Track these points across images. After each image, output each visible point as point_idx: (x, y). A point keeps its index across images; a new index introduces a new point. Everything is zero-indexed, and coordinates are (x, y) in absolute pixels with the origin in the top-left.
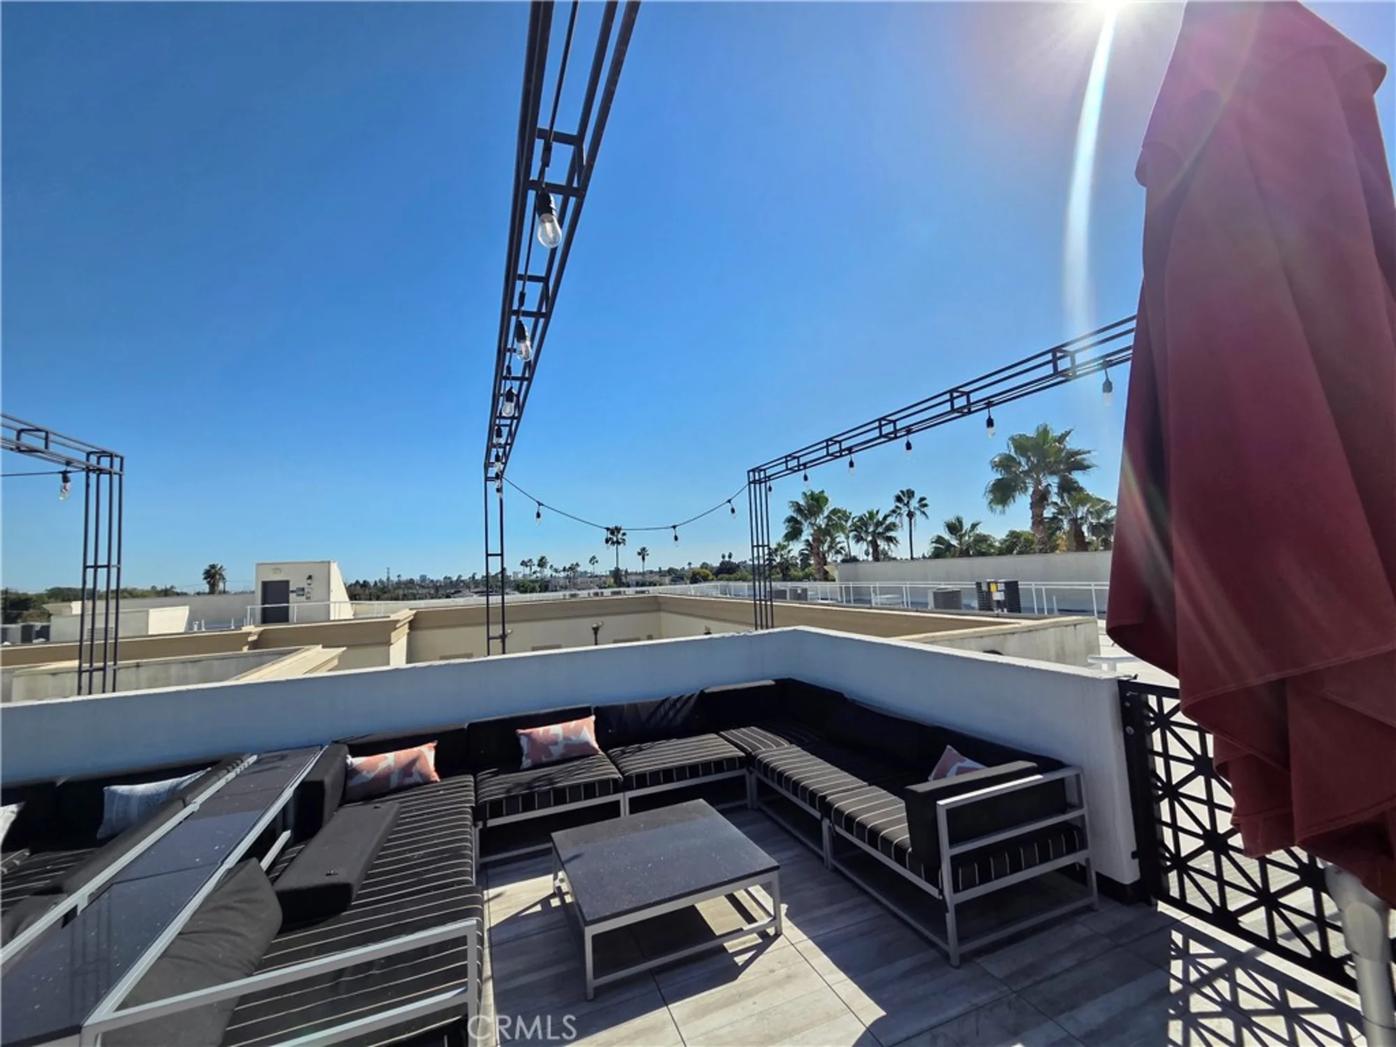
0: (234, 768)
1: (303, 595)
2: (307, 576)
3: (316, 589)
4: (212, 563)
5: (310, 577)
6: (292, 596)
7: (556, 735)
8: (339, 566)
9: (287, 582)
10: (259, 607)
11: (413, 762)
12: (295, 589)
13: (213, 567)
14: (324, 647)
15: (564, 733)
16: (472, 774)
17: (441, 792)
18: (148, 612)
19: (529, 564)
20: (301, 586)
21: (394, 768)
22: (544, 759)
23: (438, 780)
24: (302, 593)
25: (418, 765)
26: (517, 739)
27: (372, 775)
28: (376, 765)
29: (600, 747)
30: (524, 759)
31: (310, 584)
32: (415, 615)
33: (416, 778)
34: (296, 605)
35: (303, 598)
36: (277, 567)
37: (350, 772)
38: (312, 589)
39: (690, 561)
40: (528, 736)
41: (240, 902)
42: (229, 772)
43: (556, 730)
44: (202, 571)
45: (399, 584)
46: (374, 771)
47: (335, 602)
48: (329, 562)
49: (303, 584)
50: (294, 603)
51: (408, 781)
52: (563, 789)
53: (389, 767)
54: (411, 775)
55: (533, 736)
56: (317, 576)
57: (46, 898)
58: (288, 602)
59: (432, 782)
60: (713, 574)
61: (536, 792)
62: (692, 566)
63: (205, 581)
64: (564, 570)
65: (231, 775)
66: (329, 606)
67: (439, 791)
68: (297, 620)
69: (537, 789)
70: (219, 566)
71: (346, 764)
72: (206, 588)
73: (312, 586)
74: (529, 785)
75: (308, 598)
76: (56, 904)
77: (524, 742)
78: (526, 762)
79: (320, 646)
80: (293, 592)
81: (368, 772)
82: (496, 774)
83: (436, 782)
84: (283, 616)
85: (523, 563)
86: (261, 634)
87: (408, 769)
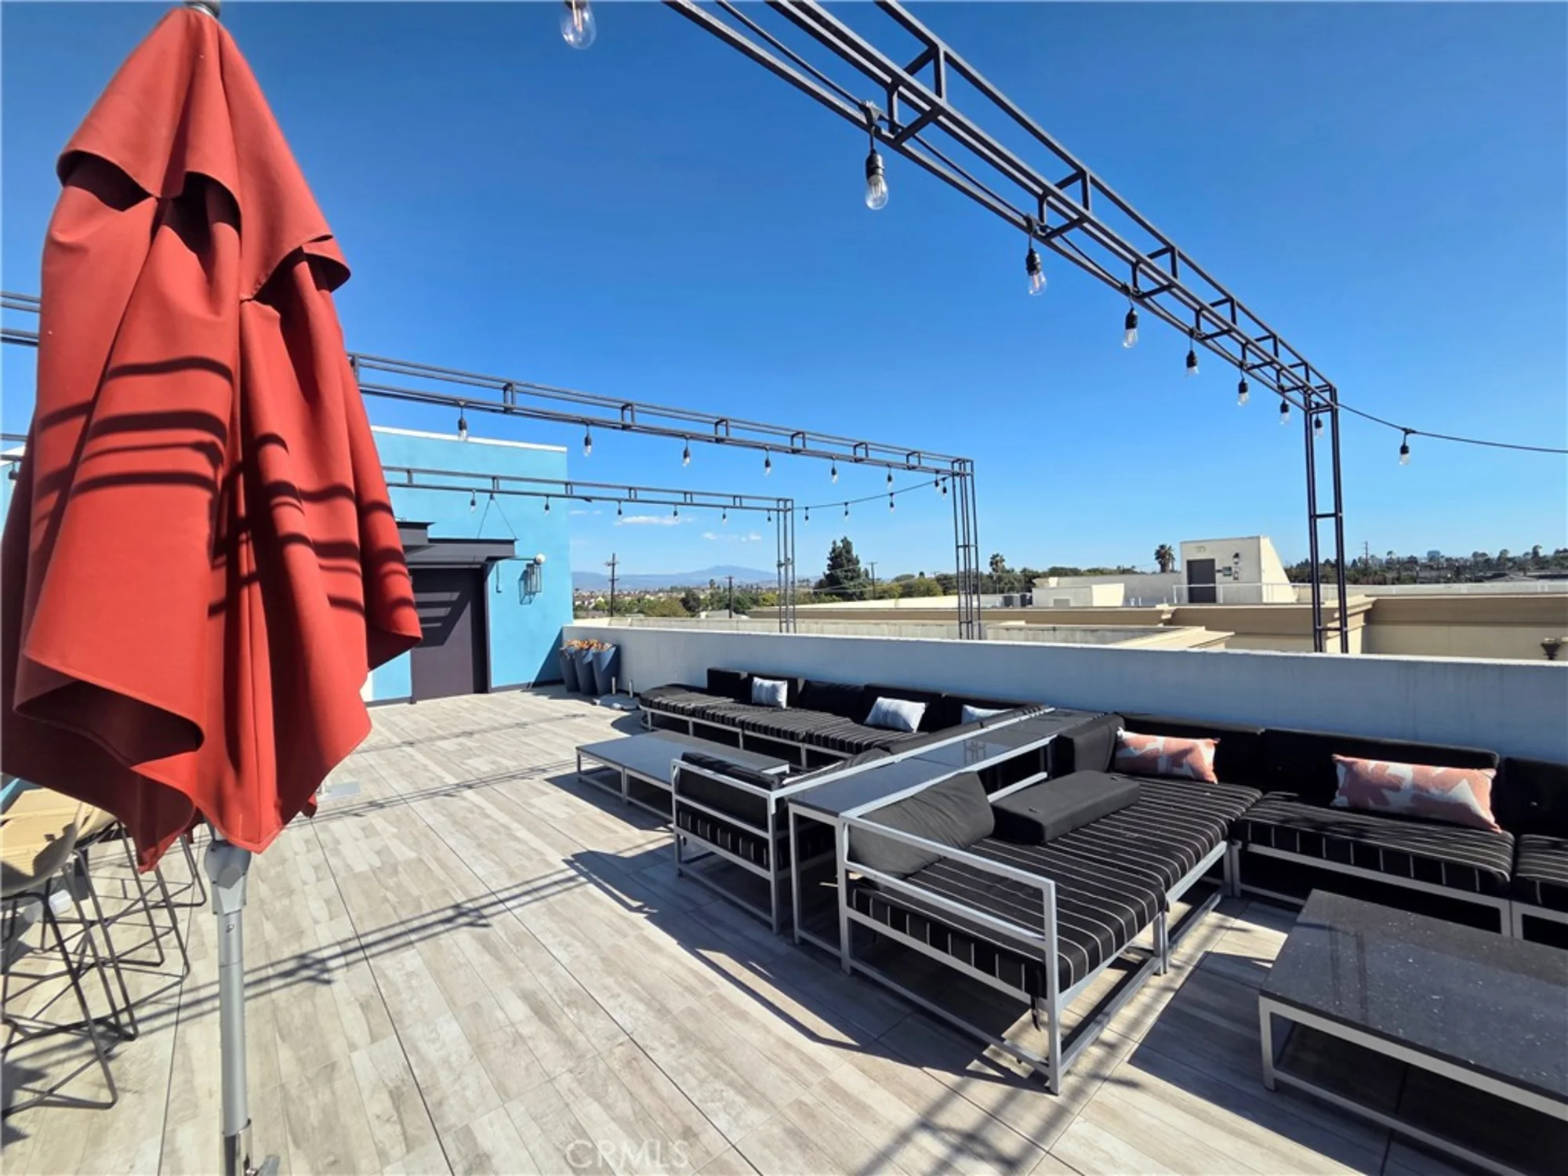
0: (1030, 712)
1: (1230, 575)
2: (1233, 554)
3: (1245, 568)
4: (1161, 544)
5: (1237, 556)
6: (1218, 576)
7: (1401, 779)
8: (1273, 542)
9: (1212, 561)
10: (1185, 586)
11: (1186, 752)
12: (1221, 568)
13: (1162, 547)
14: (1207, 629)
15: (1414, 779)
16: (1262, 790)
17: (1208, 794)
18: (1091, 588)
20: (1227, 565)
21: (1163, 752)
22: (1372, 804)
23: (1216, 782)
24: (1228, 573)
25: (1190, 758)
26: (1333, 766)
27: (1138, 753)
28: (1143, 745)
29: (1496, 822)
30: (1337, 793)
31: (1236, 563)
32: (1374, 604)
33: (1185, 771)
34: (1223, 586)
35: (1231, 578)
36: (1200, 545)
37: (1119, 744)
38: (1239, 568)
40: (1349, 766)
41: (955, 796)
42: (1025, 714)
43: (1403, 771)
44: (1154, 552)
45: (1390, 565)
46: (1141, 749)
47: (1267, 584)
48: (1258, 538)
49: (1230, 563)
50: (1221, 583)
51: (1177, 771)
52: (1376, 849)
53: (1157, 750)
54: (1181, 765)
55: (1355, 768)
56: (1246, 553)
57: (882, 751)
58: (1214, 582)
59: (1208, 782)
61: (1326, 836)
63: (1157, 562)
65: (1024, 718)
66: (1261, 587)
67: (1206, 792)
68: (1224, 599)
69: (1327, 833)
70: (1168, 546)
71: (1116, 735)
72: (1158, 567)
73: (1240, 565)
74: (1323, 826)
75: (1236, 579)
76: (884, 757)
77: (1341, 771)
78: (1340, 799)
79: (1203, 628)
80: (1219, 571)
81: (1135, 749)
82: (1289, 799)
83: (1213, 783)
84: (1210, 596)
86: (1174, 613)
87: (1178, 757)
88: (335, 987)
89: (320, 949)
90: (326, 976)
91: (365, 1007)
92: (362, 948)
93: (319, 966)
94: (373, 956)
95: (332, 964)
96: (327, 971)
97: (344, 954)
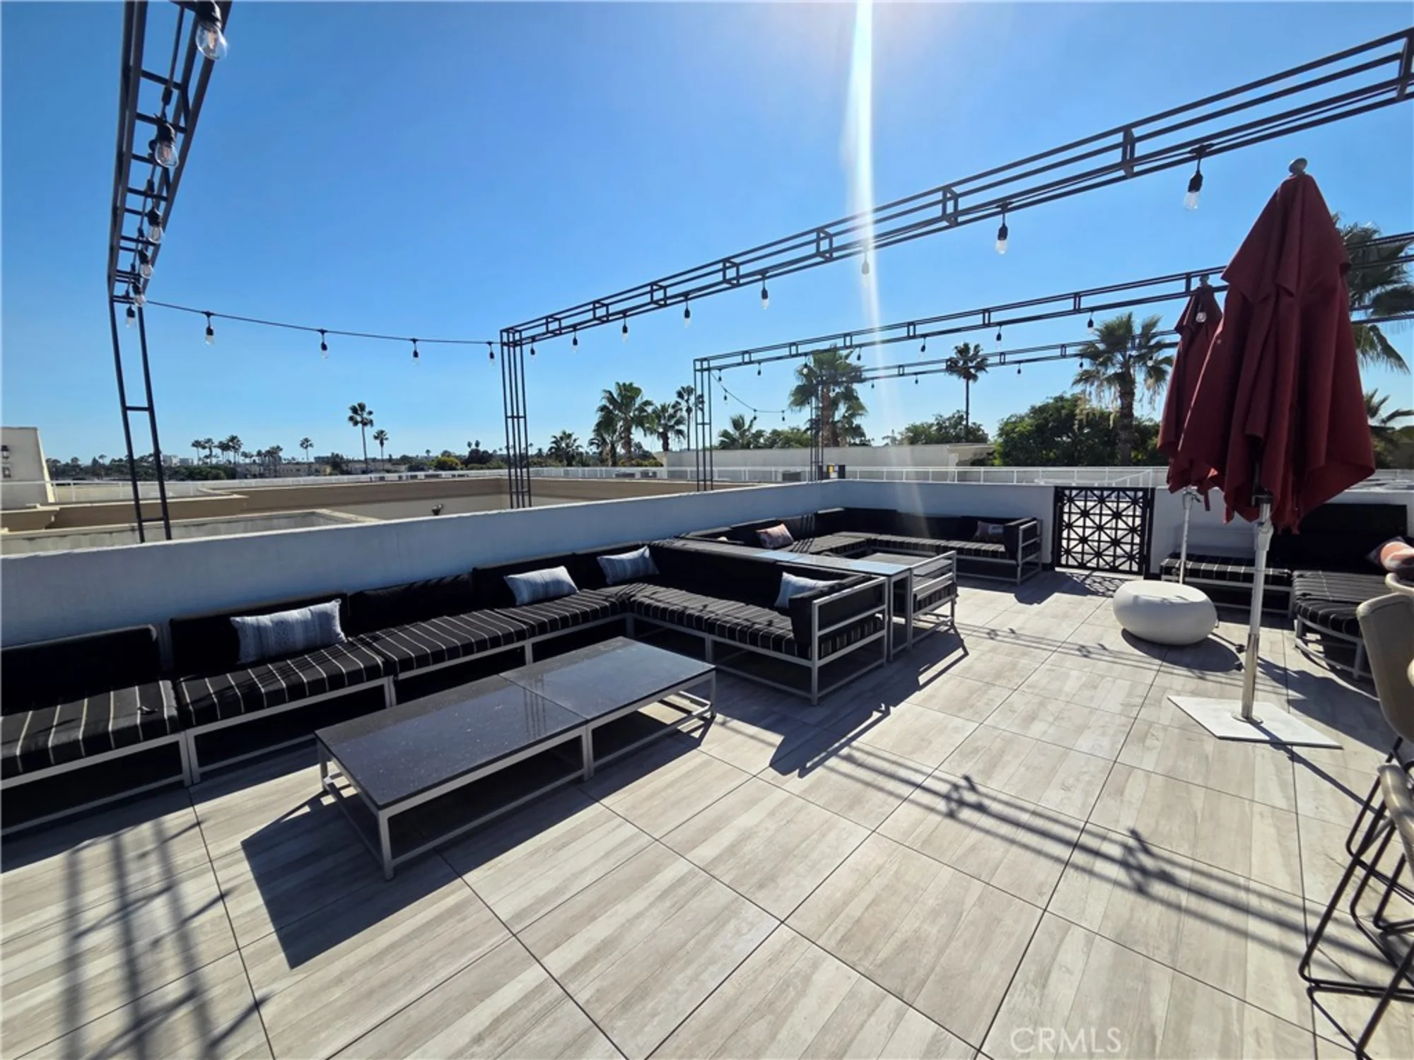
3: (19, 464)
5: (5, 448)
19: (207, 445)
31: (7, 458)
38: (10, 464)
39: (429, 449)
56: (18, 446)
60: (462, 463)
62: (431, 454)
64: (259, 454)
73: (10, 459)
75: (7, 476)
85: (197, 444)
88: (1131, 824)
89: (1117, 883)
90: (1132, 842)
91: (1120, 792)
92: (1075, 846)
93: (1131, 860)
94: (1075, 828)
95: (1116, 851)
96: (1126, 847)
97: (1097, 854)
